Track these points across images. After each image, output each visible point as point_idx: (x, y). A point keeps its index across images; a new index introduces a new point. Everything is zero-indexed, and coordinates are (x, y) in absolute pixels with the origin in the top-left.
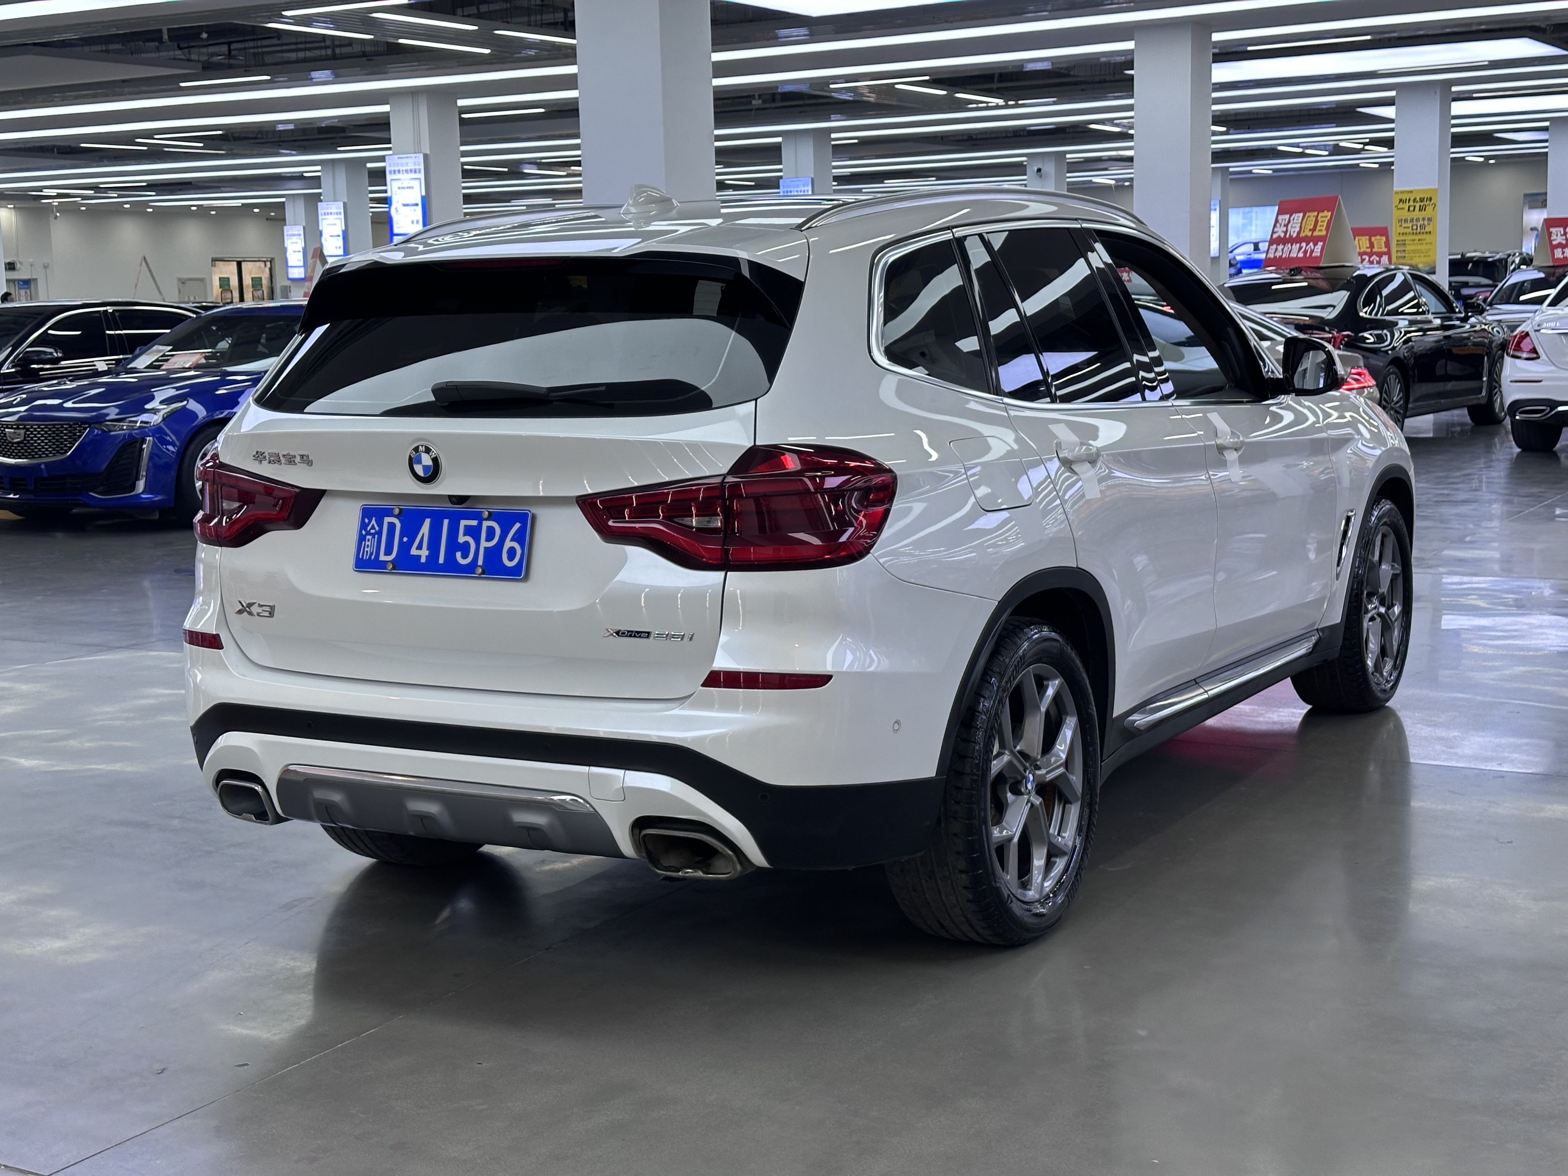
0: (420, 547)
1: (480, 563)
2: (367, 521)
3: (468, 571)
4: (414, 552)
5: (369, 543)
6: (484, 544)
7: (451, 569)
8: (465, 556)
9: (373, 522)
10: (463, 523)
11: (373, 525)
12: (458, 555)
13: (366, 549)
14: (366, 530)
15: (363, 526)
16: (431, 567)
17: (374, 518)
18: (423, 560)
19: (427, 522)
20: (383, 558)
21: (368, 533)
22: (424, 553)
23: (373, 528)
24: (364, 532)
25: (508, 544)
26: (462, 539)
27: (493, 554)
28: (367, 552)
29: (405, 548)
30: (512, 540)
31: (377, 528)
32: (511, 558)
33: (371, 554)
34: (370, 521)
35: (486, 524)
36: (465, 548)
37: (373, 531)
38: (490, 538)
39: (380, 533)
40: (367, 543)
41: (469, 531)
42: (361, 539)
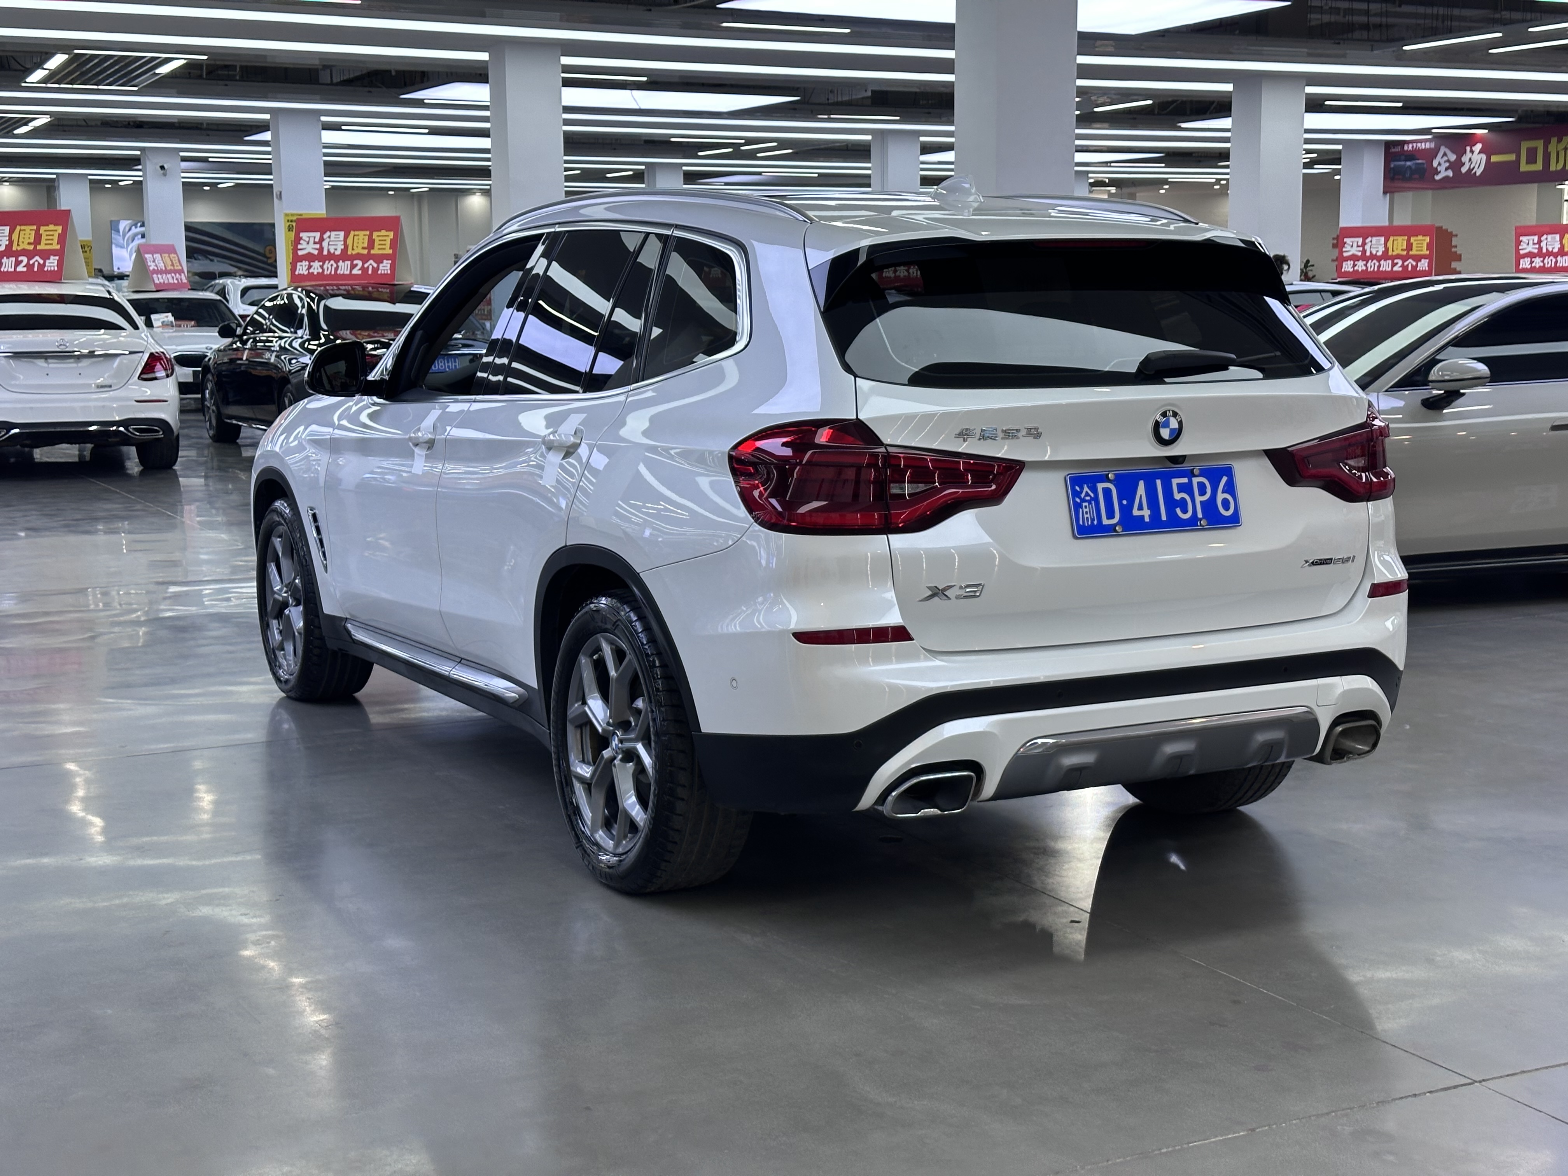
0: (1140, 508)
1: (1200, 515)
2: (1078, 488)
3: (1192, 524)
4: (1136, 512)
5: (1087, 510)
6: (1199, 499)
7: (1175, 524)
8: (1185, 511)
9: (1086, 489)
10: (1175, 482)
11: (1087, 492)
12: (1178, 511)
13: (1086, 516)
14: (1080, 498)
15: (1076, 494)
16: (1155, 525)
17: (1085, 486)
18: (1147, 519)
19: (1141, 484)
20: (1106, 522)
21: (1084, 500)
22: (1146, 513)
23: (1087, 494)
24: (1078, 500)
25: (1220, 496)
26: (1178, 496)
27: (1210, 507)
28: (1087, 518)
29: (1126, 511)
30: (1223, 493)
31: (1092, 495)
32: (1227, 508)
33: (1093, 520)
34: (1082, 488)
35: (1195, 481)
36: (1183, 505)
37: (1088, 498)
38: (1202, 492)
39: (1096, 499)
40: (1085, 510)
41: (1182, 488)
42: (1078, 506)
